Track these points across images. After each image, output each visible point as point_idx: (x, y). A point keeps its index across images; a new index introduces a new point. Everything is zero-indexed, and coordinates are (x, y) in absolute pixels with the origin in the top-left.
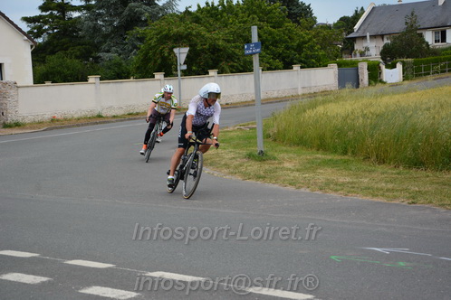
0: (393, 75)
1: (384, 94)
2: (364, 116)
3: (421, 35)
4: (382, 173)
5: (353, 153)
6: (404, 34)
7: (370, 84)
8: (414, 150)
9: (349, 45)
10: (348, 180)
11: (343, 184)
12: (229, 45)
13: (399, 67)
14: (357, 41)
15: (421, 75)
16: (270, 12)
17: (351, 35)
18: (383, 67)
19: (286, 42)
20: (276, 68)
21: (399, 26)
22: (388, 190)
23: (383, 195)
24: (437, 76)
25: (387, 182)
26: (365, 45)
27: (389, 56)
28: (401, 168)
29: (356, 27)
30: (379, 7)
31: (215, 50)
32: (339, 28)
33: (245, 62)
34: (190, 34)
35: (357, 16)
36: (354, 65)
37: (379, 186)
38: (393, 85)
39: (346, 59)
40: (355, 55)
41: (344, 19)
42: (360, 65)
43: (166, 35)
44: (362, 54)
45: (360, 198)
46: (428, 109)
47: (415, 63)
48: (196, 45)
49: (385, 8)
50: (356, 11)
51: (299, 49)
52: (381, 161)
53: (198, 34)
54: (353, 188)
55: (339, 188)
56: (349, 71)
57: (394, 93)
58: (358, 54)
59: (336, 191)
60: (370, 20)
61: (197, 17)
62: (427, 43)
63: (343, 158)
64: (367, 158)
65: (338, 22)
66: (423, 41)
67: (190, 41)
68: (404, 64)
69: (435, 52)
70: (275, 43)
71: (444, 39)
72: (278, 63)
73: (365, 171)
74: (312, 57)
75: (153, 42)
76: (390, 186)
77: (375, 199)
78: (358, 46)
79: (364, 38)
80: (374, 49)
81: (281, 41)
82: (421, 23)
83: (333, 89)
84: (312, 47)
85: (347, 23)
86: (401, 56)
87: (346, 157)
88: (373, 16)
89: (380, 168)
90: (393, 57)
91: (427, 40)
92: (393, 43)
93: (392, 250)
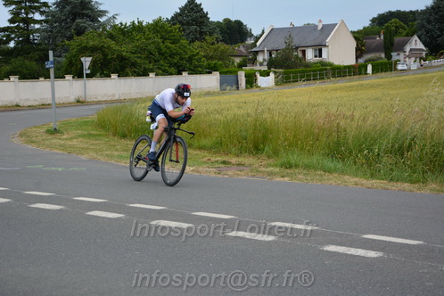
7: (247, 88)
12: (132, 56)
15: (290, 82)
16: (171, 31)
18: (258, 75)
19: (181, 54)
20: (171, 74)
24: (310, 82)
31: (122, 59)
33: (145, 69)
34: (103, 46)
36: (235, 73)
42: (239, 74)
43: (85, 47)
48: (107, 55)
51: (190, 59)
53: (109, 48)
56: (230, 77)
61: (111, 34)
67: (103, 52)
68: (276, 73)
70: (172, 55)
71: (320, 56)
72: (173, 70)
74: (199, 66)
75: (74, 52)
81: (177, 54)
83: (215, 90)
84: (200, 59)
88: (271, 35)
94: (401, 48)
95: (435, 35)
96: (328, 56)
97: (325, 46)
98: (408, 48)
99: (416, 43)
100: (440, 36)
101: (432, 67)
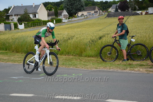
0: (21, 27)
1: (18, 32)
2: (12, 39)
3: (29, 15)
4: (18, 56)
5: (9, 50)
6: (24, 15)
8: (27, 48)
9: (8, 17)
10: (7, 58)
11: (5, 59)
13: (23, 24)
14: (10, 16)
15: (29, 27)
17: (8, 14)
18: (18, 24)
21: (22, 12)
22: (19, 60)
23: (17, 62)
24: (34, 27)
25: (19, 58)
26: (13, 17)
27: (20, 21)
28: (23, 54)
29: (9, 12)
30: (16, 6)
32: (4, 12)
35: (9, 9)
36: (9, 23)
37: (16, 59)
38: (21, 30)
39: (7, 21)
40: (10, 20)
41: (5, 9)
42: (11, 24)
44: (12, 20)
45: (10, 63)
46: (31, 37)
47: (28, 23)
49: (18, 7)
50: (9, 7)
52: (17, 52)
54: (8, 60)
55: (4, 60)
56: (8, 25)
57: (22, 32)
58: (11, 20)
59: (3, 61)
60: (13, 10)
62: (31, 18)
63: (6, 51)
64: (13, 51)
65: (4, 10)
66: (30, 17)
68: (24, 23)
69: (33, 20)
71: (35, 17)
73: (12, 55)
76: (20, 59)
77: (15, 63)
78: (10, 18)
79: (12, 15)
80: (15, 19)
82: (29, 12)
83: (3, 31)
85: (7, 11)
86: (24, 21)
87: (7, 51)
88: (14, 9)
89: (17, 54)
90: (21, 22)
91: (31, 17)
92: (21, 17)
93: (18, 77)
94: (61, 14)
95: (70, 10)
96: (38, 17)
97: (37, 13)
98: (63, 14)
99: (65, 13)
100: (72, 10)
101: (72, 21)
